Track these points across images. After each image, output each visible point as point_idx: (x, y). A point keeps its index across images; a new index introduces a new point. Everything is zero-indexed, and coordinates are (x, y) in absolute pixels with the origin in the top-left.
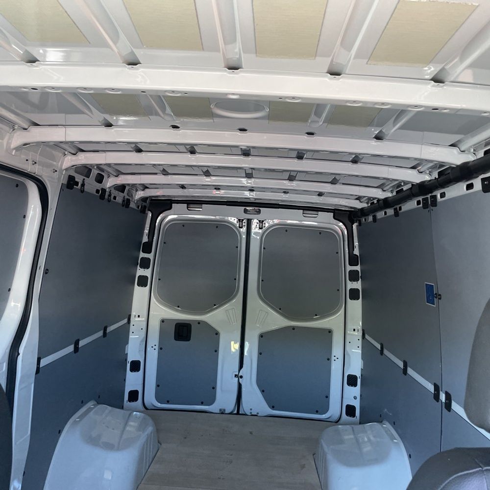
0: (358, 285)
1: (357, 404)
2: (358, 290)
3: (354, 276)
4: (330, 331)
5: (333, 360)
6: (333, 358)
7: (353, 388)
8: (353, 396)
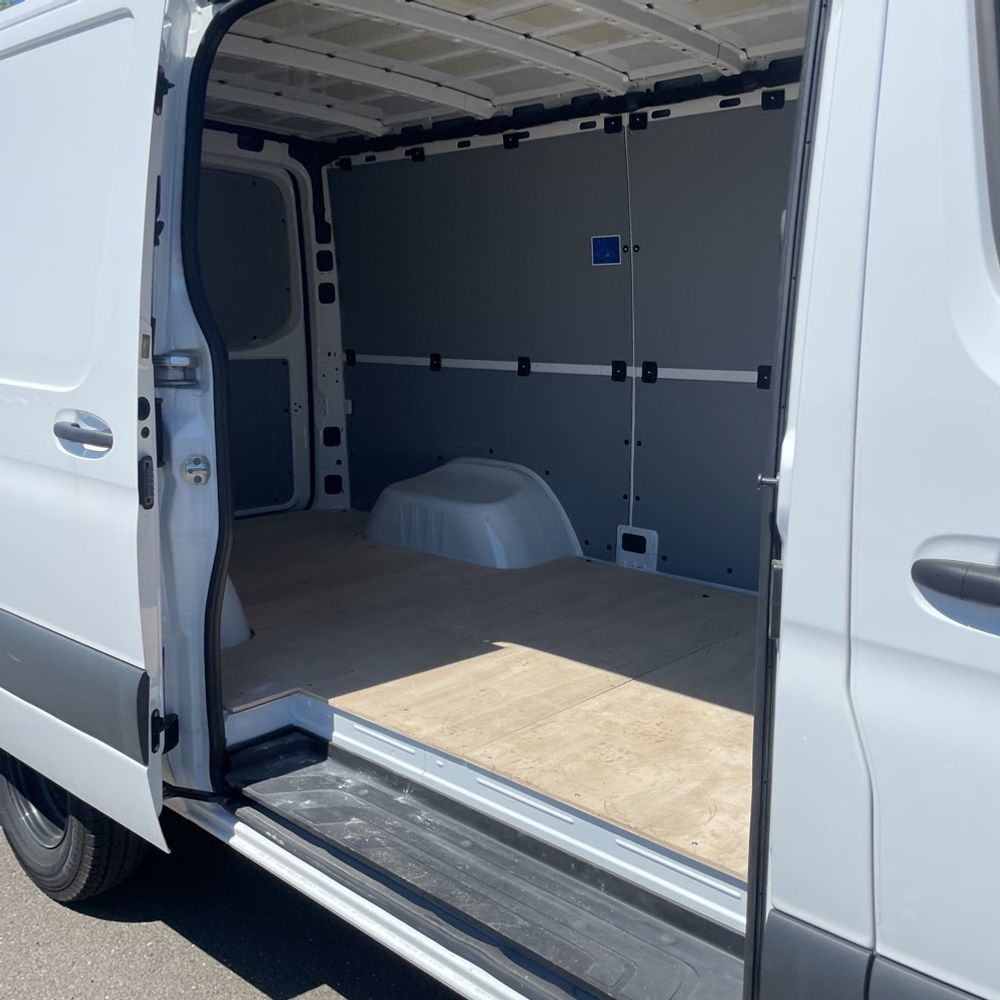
0: (331, 277)
1: (343, 471)
2: (331, 285)
3: (324, 261)
4: (285, 363)
5: (293, 411)
6: (293, 408)
7: (334, 448)
8: (334, 460)
